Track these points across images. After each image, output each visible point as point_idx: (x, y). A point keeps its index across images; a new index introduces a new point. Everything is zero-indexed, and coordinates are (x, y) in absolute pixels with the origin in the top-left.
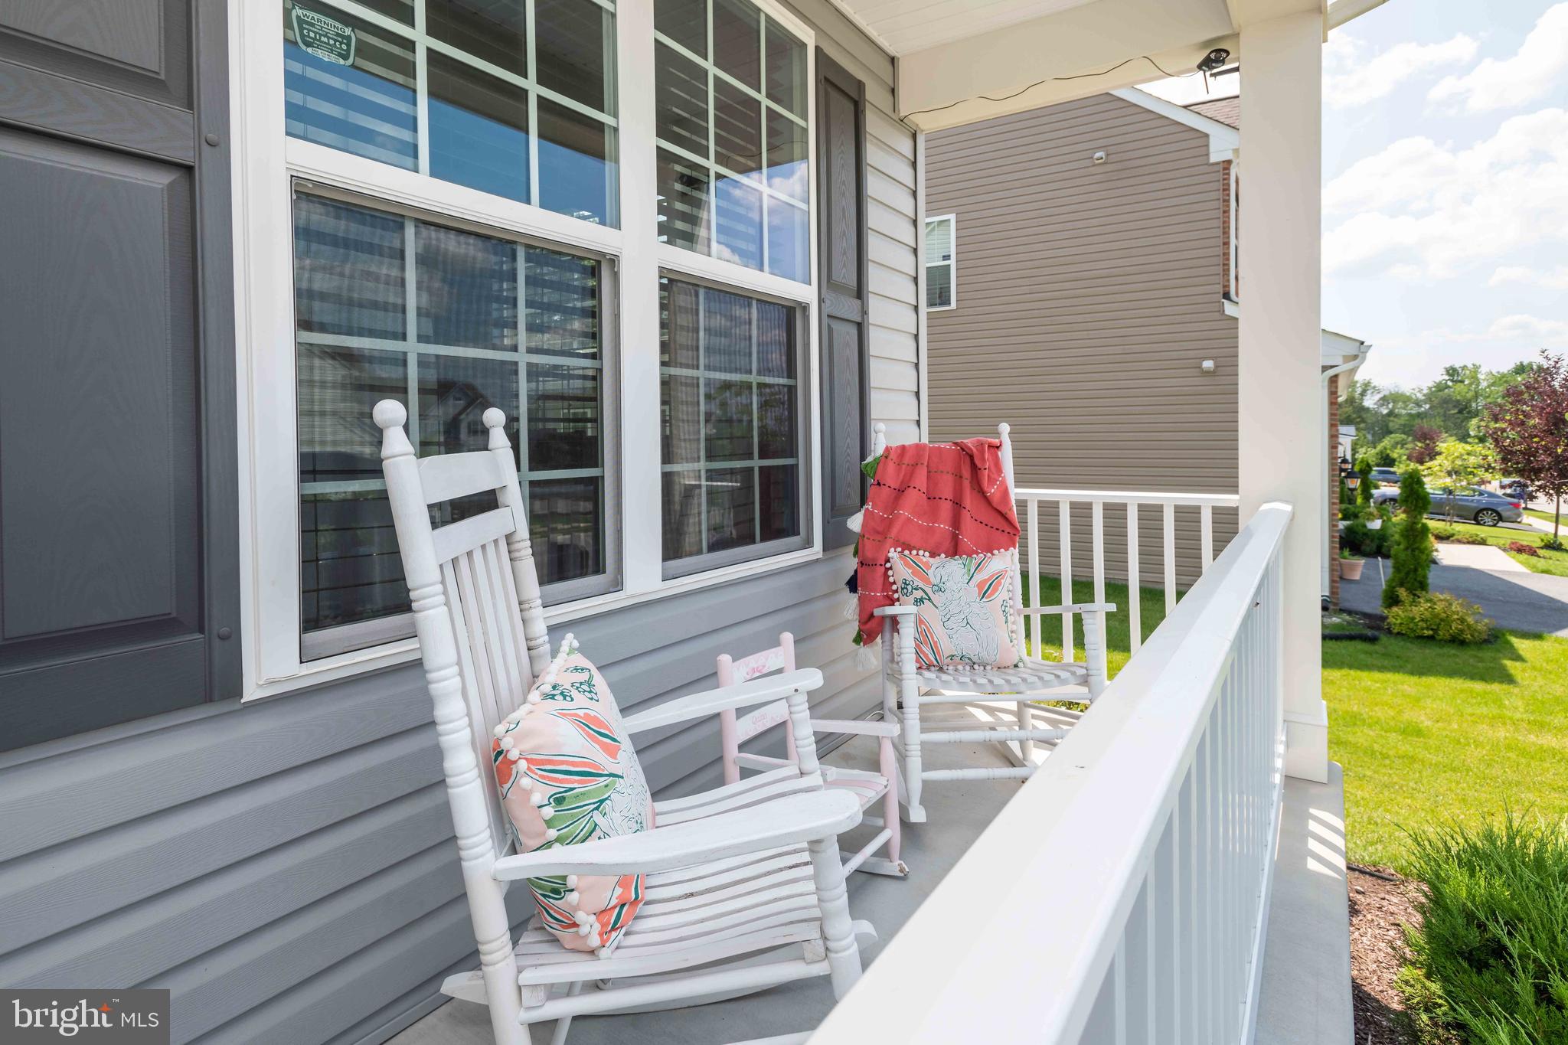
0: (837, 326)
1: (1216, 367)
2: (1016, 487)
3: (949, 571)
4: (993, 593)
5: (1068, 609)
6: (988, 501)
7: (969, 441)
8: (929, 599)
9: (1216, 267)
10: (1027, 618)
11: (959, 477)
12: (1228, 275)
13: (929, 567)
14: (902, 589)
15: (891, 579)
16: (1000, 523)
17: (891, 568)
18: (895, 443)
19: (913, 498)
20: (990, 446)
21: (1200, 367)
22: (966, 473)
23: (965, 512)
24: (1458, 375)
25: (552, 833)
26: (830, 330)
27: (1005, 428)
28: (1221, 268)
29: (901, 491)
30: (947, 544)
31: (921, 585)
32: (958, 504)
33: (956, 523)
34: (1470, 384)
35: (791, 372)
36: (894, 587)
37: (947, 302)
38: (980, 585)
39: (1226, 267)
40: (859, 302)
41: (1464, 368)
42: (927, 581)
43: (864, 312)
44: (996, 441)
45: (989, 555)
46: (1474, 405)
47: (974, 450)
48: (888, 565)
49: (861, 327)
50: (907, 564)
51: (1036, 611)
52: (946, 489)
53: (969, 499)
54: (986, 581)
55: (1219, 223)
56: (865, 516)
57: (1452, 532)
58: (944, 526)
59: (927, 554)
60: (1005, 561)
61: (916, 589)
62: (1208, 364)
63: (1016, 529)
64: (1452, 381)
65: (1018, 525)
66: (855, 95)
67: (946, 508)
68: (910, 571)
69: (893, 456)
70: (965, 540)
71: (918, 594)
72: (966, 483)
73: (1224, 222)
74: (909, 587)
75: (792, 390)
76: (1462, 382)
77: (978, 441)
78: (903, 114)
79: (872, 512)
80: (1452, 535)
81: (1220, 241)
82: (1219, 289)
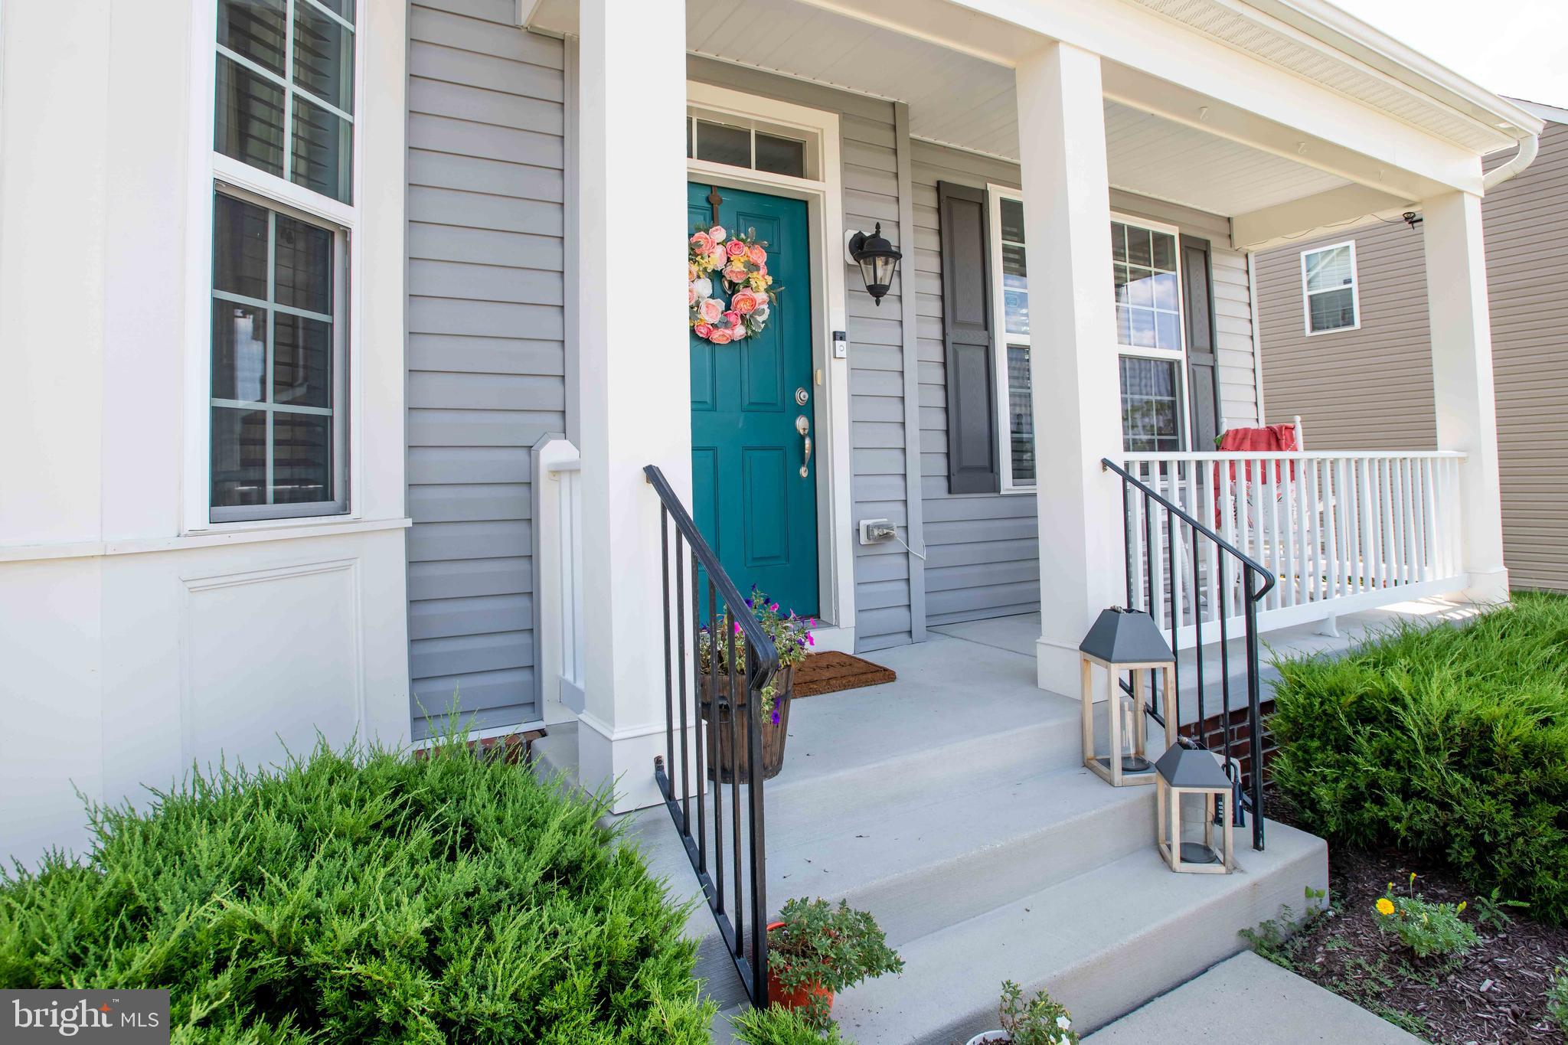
0: (1197, 369)
7: (1275, 426)
18: (1232, 428)
20: (1286, 428)
26: (1194, 371)
27: (1298, 418)
35: (1172, 393)
37: (1351, 323)
40: (1212, 355)
43: (1215, 360)
44: (1291, 425)
47: (1277, 430)
49: (1213, 369)
66: (1204, 249)
69: (1231, 434)
75: (1173, 403)
78: (1237, 247)
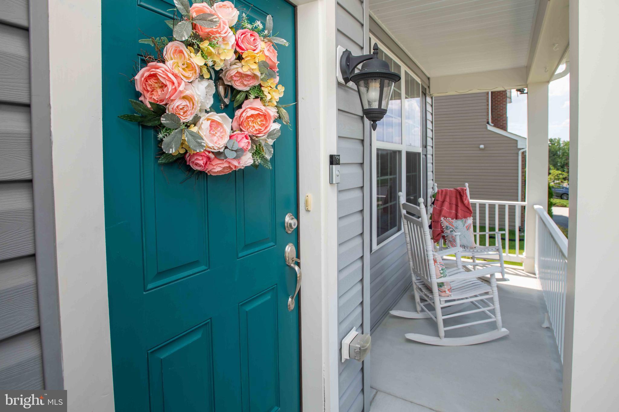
1: (485, 147)
2: (470, 199)
3: (458, 223)
4: (470, 229)
5: (487, 233)
6: (464, 205)
7: (459, 189)
8: (454, 231)
9: (484, 113)
10: (475, 236)
11: (457, 198)
12: (489, 116)
13: (453, 223)
14: (446, 228)
15: (442, 226)
16: (467, 210)
17: (442, 223)
19: (446, 204)
21: (479, 147)
22: (459, 197)
23: (459, 207)
24: (553, 142)
25: (442, 275)
26: (423, 158)
27: (467, 184)
28: (486, 113)
29: (443, 202)
30: (454, 216)
31: (452, 227)
32: (457, 206)
33: (457, 210)
34: (557, 145)
36: (443, 228)
38: (467, 227)
39: (488, 113)
40: (425, 149)
41: (555, 139)
42: (453, 226)
43: (427, 151)
44: (465, 188)
45: (466, 219)
46: (558, 153)
47: (461, 191)
48: (441, 222)
49: (426, 156)
50: (447, 222)
51: (478, 233)
52: (454, 202)
53: (460, 204)
54: (468, 226)
55: (485, 98)
56: (433, 209)
57: (556, 203)
58: (454, 211)
59: (451, 219)
60: (470, 221)
61: (450, 228)
62: (482, 146)
63: (471, 212)
64: (551, 144)
65: (472, 211)
66: (425, 93)
67: (454, 206)
68: (448, 224)
70: (459, 215)
71: (451, 229)
72: (459, 200)
73: (487, 98)
74: (448, 228)
76: (554, 144)
77: (461, 188)
78: (431, 93)
79: (436, 208)
80: (555, 204)
81: (486, 104)
82: (485, 120)
